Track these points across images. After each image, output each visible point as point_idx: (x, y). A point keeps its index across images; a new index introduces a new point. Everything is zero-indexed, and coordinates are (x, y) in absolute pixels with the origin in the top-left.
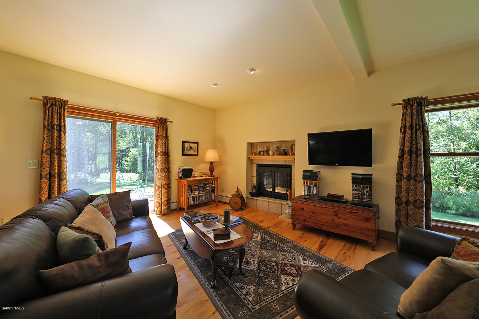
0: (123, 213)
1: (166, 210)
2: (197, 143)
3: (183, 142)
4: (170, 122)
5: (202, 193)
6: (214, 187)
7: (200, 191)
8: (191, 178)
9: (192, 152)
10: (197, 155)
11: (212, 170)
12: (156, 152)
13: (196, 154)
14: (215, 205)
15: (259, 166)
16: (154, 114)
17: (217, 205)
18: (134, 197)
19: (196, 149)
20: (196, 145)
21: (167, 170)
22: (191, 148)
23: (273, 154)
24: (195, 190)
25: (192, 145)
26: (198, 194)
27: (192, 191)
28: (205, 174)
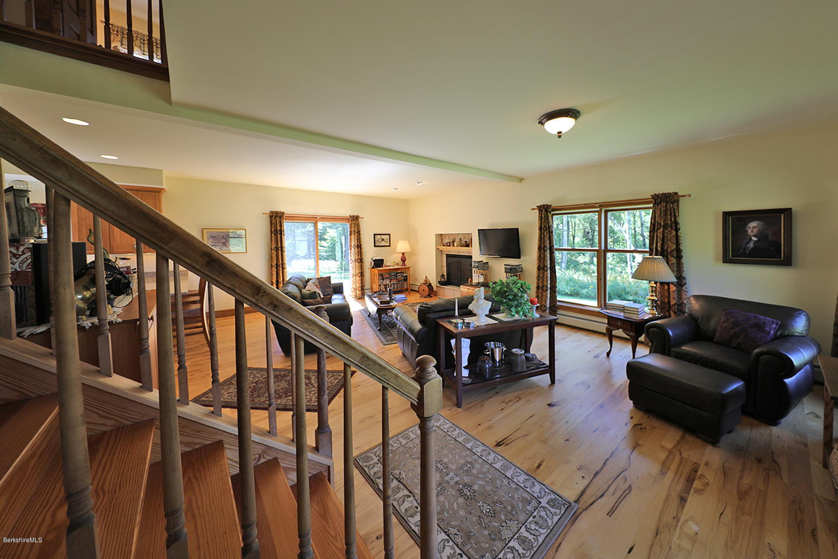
0: (327, 290)
1: (360, 295)
2: (389, 235)
3: (375, 235)
4: (362, 218)
5: (394, 282)
6: (407, 276)
7: (391, 280)
8: (382, 267)
9: (383, 243)
10: (390, 246)
11: (404, 260)
12: (351, 245)
13: (388, 244)
14: (408, 293)
15: (448, 256)
16: (347, 213)
17: (410, 293)
18: (333, 281)
19: (388, 240)
20: (388, 236)
21: (361, 260)
22: (383, 240)
23: (458, 246)
24: (386, 278)
25: (383, 237)
26: (390, 282)
27: (383, 279)
28: (397, 264)
